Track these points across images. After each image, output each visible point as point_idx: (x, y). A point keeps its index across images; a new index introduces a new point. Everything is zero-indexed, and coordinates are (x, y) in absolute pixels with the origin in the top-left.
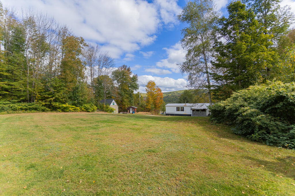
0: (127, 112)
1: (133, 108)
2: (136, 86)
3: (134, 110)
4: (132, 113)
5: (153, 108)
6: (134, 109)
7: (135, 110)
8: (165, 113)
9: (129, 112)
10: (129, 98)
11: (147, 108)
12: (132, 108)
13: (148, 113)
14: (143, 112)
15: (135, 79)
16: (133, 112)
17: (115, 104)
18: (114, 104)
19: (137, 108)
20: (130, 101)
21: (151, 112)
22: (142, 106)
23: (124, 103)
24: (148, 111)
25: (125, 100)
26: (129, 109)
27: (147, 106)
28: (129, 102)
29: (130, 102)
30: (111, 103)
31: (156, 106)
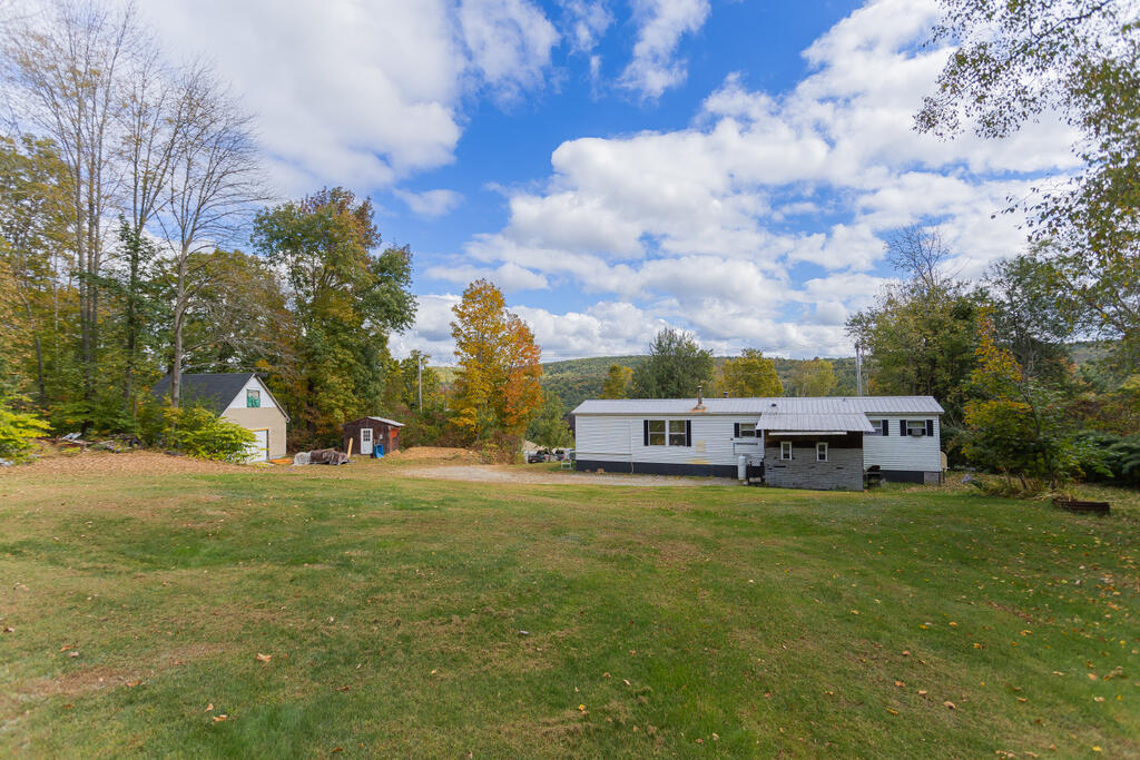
0: (344, 449)
1: (380, 428)
2: (398, 302)
3: (386, 438)
4: (373, 455)
5: (488, 426)
6: (386, 431)
7: (391, 435)
8: (573, 455)
9: (356, 448)
10: (360, 368)
11: (455, 428)
12: (373, 424)
13: (462, 452)
14: (436, 445)
15: (393, 267)
16: (381, 448)
17: (267, 401)
18: (253, 403)
19: (405, 429)
20: (360, 388)
21: (478, 448)
22: (429, 418)
23: (325, 399)
24: (466, 443)
25: (333, 379)
26: (353, 429)
27: (457, 414)
28: (354, 392)
29: (364, 390)
30: (237, 392)
31: (505, 415)
